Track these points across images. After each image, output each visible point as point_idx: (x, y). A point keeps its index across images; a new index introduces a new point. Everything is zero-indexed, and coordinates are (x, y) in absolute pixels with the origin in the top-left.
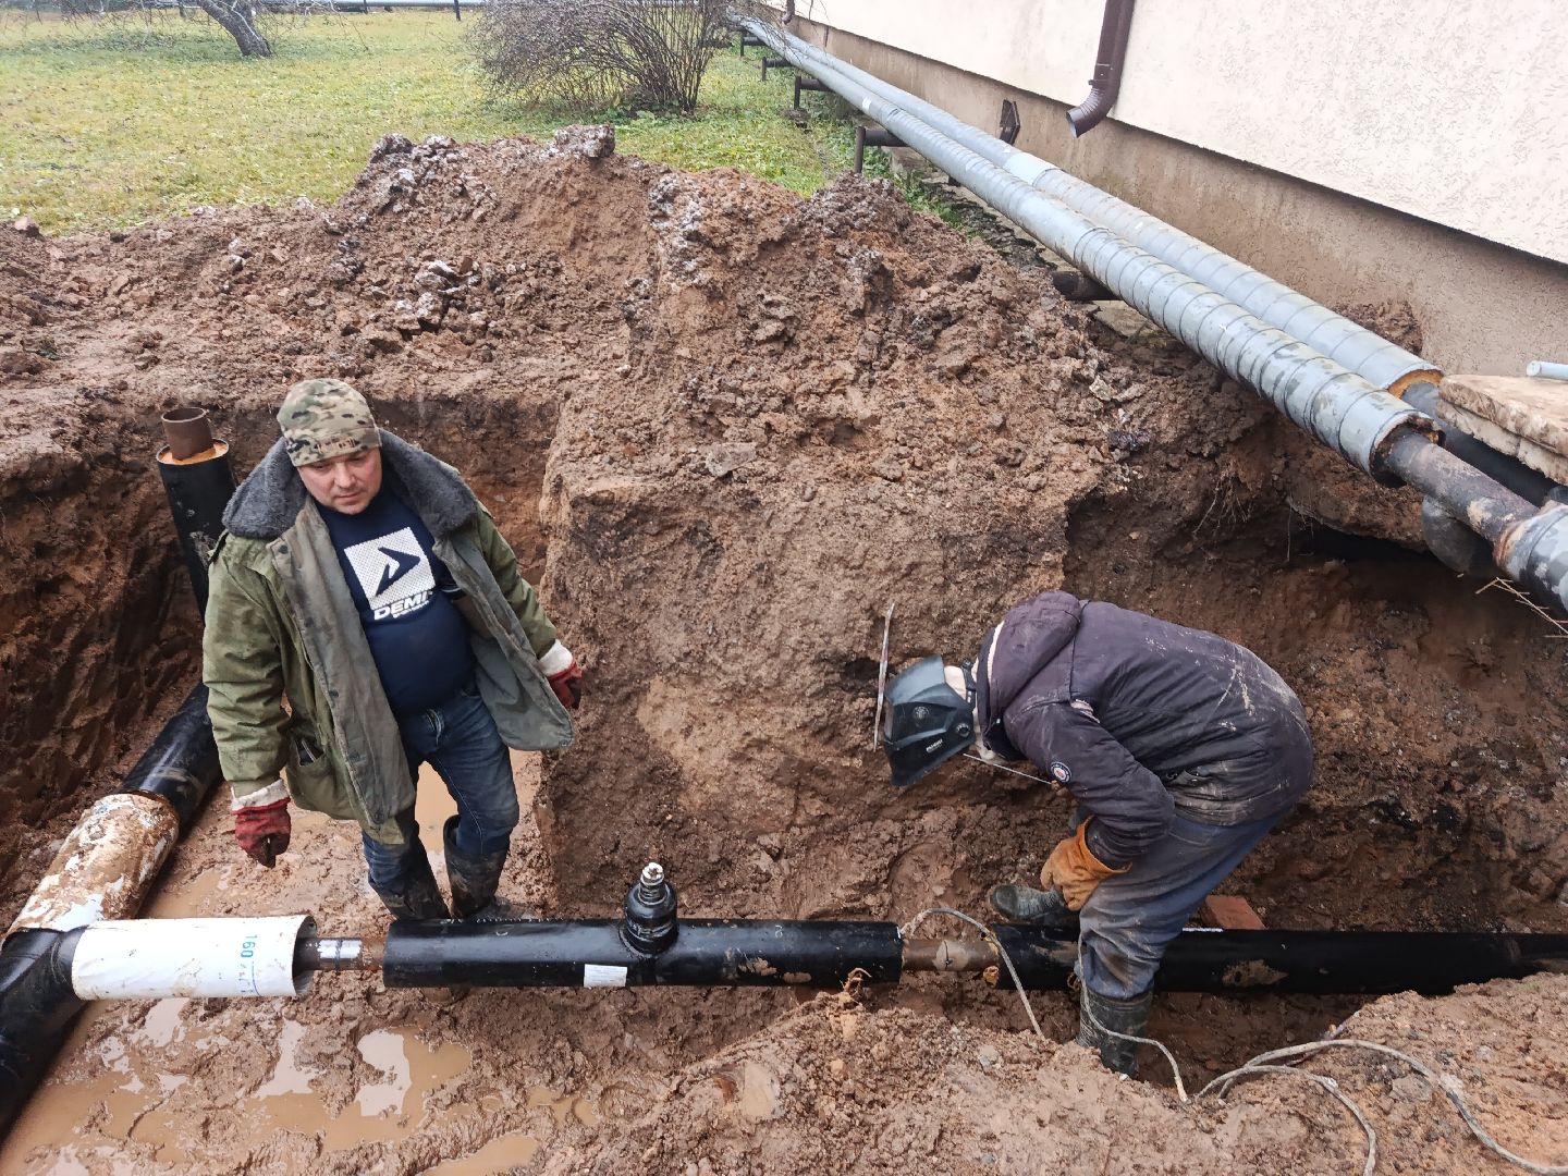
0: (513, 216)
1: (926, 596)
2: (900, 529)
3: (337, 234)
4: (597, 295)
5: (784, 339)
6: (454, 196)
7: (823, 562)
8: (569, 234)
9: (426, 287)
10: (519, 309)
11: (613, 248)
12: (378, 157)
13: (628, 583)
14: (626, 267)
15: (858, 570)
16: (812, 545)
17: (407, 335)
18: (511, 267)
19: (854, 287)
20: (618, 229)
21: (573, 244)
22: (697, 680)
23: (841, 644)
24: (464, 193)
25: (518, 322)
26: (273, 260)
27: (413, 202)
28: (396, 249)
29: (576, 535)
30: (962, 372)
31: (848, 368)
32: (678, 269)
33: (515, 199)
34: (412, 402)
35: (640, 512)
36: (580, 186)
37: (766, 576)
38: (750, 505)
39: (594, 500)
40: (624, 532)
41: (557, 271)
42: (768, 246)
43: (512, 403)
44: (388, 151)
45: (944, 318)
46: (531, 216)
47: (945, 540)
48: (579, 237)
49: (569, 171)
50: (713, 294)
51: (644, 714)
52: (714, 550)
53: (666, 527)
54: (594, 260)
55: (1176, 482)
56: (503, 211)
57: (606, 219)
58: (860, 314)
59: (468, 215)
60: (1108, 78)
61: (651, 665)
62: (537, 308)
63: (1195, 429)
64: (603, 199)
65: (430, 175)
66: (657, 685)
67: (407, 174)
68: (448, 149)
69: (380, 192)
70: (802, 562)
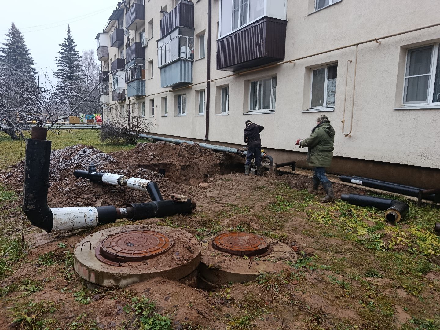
0: (156, 149)
1: (211, 169)
2: (208, 165)
3: (137, 152)
5: (194, 154)
7: (203, 167)
9: (151, 155)
11: (168, 152)
12: (139, 145)
13: (187, 171)
15: (206, 168)
16: (202, 166)
19: (199, 150)
22: (194, 178)
23: (205, 173)
24: (150, 147)
25: (161, 158)
27: (144, 148)
28: (144, 153)
29: (182, 169)
30: (208, 155)
31: (199, 156)
32: (184, 149)
34: (157, 164)
35: (188, 165)
36: (164, 146)
37: (199, 169)
38: (196, 164)
39: (184, 165)
40: (186, 167)
41: (163, 154)
42: (191, 148)
45: (206, 152)
46: (158, 149)
47: (211, 165)
48: (164, 151)
49: (162, 145)
50: (187, 151)
51: (190, 182)
52: (194, 168)
53: (190, 167)
54: (166, 153)
55: (226, 162)
57: (166, 149)
58: (199, 152)
59: (151, 149)
60: (207, 136)
61: (190, 177)
63: (226, 158)
64: (166, 147)
65: (146, 146)
66: (191, 179)
67: (143, 146)
69: (141, 147)
70: (201, 167)
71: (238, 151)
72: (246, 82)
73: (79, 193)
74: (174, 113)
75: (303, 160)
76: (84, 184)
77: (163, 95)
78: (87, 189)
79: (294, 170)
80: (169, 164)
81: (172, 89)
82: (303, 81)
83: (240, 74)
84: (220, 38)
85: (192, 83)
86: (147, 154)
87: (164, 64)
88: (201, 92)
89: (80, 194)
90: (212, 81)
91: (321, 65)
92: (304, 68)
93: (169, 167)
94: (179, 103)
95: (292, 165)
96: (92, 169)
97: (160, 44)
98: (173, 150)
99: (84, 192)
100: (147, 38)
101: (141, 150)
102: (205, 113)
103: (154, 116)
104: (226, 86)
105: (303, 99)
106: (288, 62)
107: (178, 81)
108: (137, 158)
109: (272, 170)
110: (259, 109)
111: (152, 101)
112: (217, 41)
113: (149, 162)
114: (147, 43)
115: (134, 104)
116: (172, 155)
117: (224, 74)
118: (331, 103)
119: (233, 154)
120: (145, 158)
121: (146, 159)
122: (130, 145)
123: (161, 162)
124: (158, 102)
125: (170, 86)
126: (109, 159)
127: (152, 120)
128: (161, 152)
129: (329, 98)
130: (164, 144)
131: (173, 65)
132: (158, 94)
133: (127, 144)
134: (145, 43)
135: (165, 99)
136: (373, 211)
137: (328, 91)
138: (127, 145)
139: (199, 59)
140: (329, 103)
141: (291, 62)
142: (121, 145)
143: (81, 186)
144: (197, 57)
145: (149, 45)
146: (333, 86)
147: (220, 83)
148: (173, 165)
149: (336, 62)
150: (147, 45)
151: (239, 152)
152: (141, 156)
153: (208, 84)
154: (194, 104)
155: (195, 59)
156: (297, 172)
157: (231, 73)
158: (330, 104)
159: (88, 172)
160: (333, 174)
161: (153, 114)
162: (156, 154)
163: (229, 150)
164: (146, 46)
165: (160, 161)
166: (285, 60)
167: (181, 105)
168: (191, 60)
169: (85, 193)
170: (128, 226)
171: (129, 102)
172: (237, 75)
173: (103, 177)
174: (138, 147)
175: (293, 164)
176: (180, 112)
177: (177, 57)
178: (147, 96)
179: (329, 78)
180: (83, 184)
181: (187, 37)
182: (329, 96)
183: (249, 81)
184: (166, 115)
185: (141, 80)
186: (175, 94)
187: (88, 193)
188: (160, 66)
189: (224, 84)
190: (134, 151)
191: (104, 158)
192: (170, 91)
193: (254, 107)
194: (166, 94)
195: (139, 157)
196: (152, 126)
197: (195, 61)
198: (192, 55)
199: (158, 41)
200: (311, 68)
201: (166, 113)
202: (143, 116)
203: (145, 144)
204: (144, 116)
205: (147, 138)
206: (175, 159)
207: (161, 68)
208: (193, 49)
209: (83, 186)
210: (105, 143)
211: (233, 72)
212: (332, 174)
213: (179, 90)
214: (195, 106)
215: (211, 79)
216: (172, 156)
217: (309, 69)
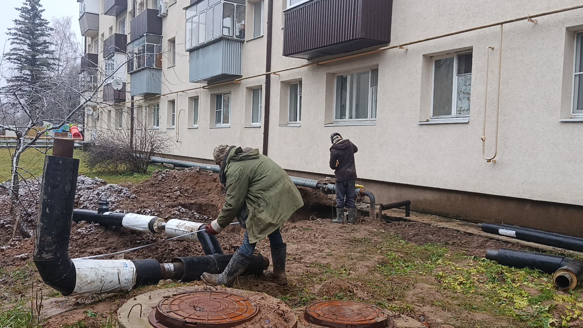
0: (184, 181)
3: (154, 185)
4: (202, 191)
6: (173, 178)
8: (195, 183)
9: (177, 191)
10: (191, 193)
11: (203, 184)
12: (158, 173)
14: (206, 187)
17: (178, 197)
18: (188, 188)
20: (203, 181)
21: (196, 184)
24: (175, 177)
25: (192, 195)
26: (141, 190)
27: (165, 179)
28: (165, 186)
33: (184, 178)
34: (186, 204)
36: (197, 175)
41: (195, 188)
43: (201, 203)
44: (159, 172)
46: (188, 180)
48: (197, 183)
49: (195, 173)
54: (200, 186)
56: (183, 180)
57: (201, 180)
59: (177, 181)
62: (194, 193)
64: (200, 177)
65: (168, 175)
67: (164, 175)
68: (169, 171)
69: (160, 177)
71: (318, 183)
72: (330, 76)
73: (85, 244)
74: (209, 122)
75: (422, 198)
76: (91, 230)
77: (192, 94)
78: (97, 239)
79: (408, 215)
80: (206, 205)
81: (207, 85)
82: (420, 76)
83: (320, 63)
84: (289, 7)
85: (241, 76)
86: (170, 188)
87: (194, 45)
88: (255, 91)
89: (85, 246)
90: (274, 73)
91: (448, 53)
92: (421, 58)
93: (207, 210)
94: (219, 106)
95: (404, 207)
96: (104, 207)
97: (191, 13)
98: (212, 182)
99: (92, 243)
100: (166, 3)
101: (160, 181)
102: (262, 123)
103: (173, 127)
104: (295, 82)
105: (421, 104)
106: (397, 47)
107: (219, 72)
108: (155, 195)
109: (373, 214)
110: (351, 117)
111: (173, 102)
112: (284, 12)
113: (175, 201)
114: (167, 11)
115: (140, 107)
116: (209, 190)
117: (294, 63)
118: (463, 111)
119: (309, 189)
120: (168, 194)
121: (168, 197)
122: (136, 175)
123: (192, 202)
124: (183, 105)
125: (205, 80)
126: (125, 193)
127: (173, 134)
128: (192, 185)
129: (459, 102)
130: (198, 172)
131: (211, 47)
132: (183, 92)
133: (131, 172)
134: (163, 11)
135: (195, 100)
136: (536, 275)
137: (458, 93)
138: (132, 174)
139: (253, 38)
140: (461, 111)
141: (401, 46)
142: (120, 174)
143: (86, 235)
144: (249, 35)
145: (169, 13)
146: (466, 85)
147: (287, 76)
148: (213, 206)
149: (471, 49)
150: (167, 14)
151: (319, 185)
152: (160, 192)
153: (268, 77)
154: (244, 109)
155: (246, 39)
156: (412, 217)
157: (305, 62)
158: (462, 113)
159: (96, 212)
160: (470, 222)
161: (173, 124)
162: (185, 188)
163: (303, 182)
164: (165, 16)
165: (192, 199)
166: (392, 44)
167: (222, 110)
168: (241, 39)
169: (94, 244)
170: (183, 288)
171: (132, 104)
172: (316, 64)
173: (123, 218)
174: (155, 177)
175: (406, 206)
176: (218, 121)
177: (217, 35)
178: (164, 95)
179: (459, 73)
180: (89, 231)
181: (235, 4)
182: (460, 99)
183: (334, 74)
184: (196, 126)
185: (155, 69)
186: (212, 93)
187: (99, 246)
188: (188, 47)
189: (294, 78)
190: (149, 183)
191: (116, 191)
192: (203, 87)
193: (341, 114)
194: (197, 93)
195: (157, 194)
196: (172, 143)
197: (247, 41)
198: (242, 32)
199: (186, 8)
200: (431, 57)
201: (195, 122)
202: (155, 127)
203: (167, 171)
204: (158, 127)
205: (162, 163)
206: (216, 196)
207: (191, 51)
208: (243, 23)
209: (90, 235)
210: (94, 171)
211: (308, 59)
212: (467, 221)
213: (218, 87)
214: (246, 112)
215: (272, 70)
216: (210, 192)
217: (428, 58)
